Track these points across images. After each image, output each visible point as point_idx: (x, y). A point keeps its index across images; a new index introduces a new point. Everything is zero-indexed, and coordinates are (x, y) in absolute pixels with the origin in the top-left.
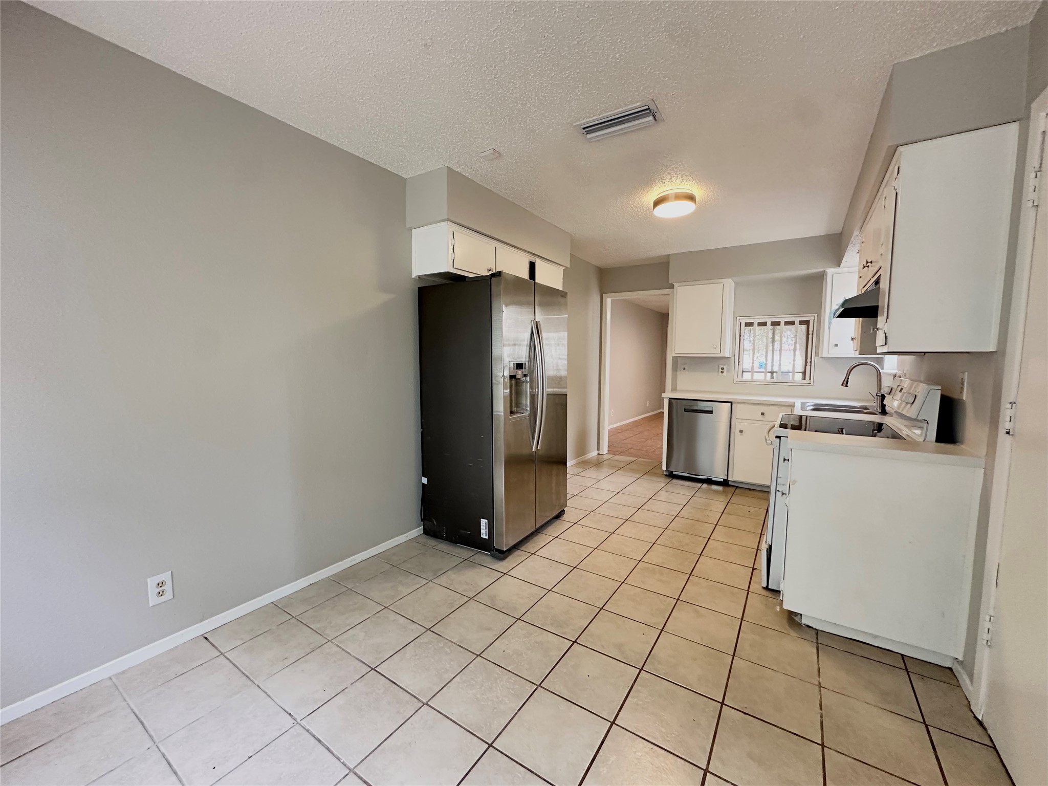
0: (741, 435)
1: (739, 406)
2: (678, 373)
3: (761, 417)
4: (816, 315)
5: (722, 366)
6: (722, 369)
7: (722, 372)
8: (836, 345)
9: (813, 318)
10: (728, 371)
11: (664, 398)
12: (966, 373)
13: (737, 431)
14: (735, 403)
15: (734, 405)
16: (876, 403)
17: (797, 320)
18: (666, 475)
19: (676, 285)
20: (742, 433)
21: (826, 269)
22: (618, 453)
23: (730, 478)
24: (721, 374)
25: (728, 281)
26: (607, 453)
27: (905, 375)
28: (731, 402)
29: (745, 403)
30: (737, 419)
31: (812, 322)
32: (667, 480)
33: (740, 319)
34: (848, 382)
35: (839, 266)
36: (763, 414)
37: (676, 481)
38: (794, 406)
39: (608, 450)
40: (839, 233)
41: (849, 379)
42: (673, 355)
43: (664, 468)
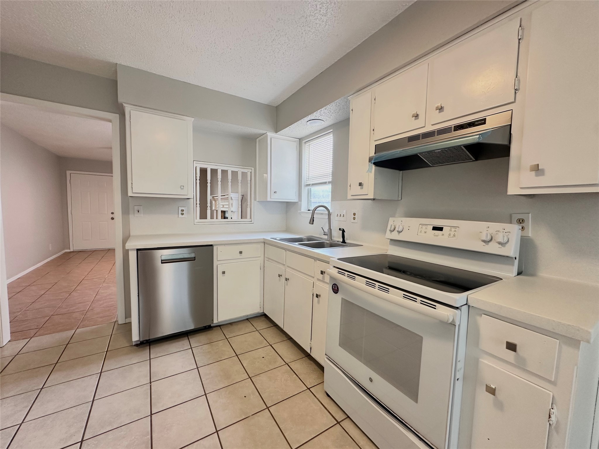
0: (223, 276)
1: (219, 247)
2: (131, 216)
3: (238, 256)
4: (253, 169)
5: (180, 209)
6: (182, 210)
7: (182, 214)
8: (275, 192)
9: (251, 171)
10: (188, 213)
11: (128, 250)
12: (530, 215)
13: (220, 273)
14: (216, 246)
15: (215, 248)
16: (327, 235)
17: (240, 171)
18: (137, 345)
19: (128, 108)
20: (224, 273)
21: (266, 132)
22: (32, 332)
23: (215, 321)
24: (180, 216)
25: (190, 121)
26: (9, 341)
27: (354, 214)
28: (211, 245)
29: (225, 245)
30: (218, 261)
31: (249, 174)
32: (144, 354)
33: (196, 163)
34: (313, 220)
35: (276, 132)
36: (241, 252)
37: (157, 351)
38: (265, 242)
39: (11, 333)
40: (275, 106)
41: (314, 218)
42: (130, 194)
43: (135, 337)
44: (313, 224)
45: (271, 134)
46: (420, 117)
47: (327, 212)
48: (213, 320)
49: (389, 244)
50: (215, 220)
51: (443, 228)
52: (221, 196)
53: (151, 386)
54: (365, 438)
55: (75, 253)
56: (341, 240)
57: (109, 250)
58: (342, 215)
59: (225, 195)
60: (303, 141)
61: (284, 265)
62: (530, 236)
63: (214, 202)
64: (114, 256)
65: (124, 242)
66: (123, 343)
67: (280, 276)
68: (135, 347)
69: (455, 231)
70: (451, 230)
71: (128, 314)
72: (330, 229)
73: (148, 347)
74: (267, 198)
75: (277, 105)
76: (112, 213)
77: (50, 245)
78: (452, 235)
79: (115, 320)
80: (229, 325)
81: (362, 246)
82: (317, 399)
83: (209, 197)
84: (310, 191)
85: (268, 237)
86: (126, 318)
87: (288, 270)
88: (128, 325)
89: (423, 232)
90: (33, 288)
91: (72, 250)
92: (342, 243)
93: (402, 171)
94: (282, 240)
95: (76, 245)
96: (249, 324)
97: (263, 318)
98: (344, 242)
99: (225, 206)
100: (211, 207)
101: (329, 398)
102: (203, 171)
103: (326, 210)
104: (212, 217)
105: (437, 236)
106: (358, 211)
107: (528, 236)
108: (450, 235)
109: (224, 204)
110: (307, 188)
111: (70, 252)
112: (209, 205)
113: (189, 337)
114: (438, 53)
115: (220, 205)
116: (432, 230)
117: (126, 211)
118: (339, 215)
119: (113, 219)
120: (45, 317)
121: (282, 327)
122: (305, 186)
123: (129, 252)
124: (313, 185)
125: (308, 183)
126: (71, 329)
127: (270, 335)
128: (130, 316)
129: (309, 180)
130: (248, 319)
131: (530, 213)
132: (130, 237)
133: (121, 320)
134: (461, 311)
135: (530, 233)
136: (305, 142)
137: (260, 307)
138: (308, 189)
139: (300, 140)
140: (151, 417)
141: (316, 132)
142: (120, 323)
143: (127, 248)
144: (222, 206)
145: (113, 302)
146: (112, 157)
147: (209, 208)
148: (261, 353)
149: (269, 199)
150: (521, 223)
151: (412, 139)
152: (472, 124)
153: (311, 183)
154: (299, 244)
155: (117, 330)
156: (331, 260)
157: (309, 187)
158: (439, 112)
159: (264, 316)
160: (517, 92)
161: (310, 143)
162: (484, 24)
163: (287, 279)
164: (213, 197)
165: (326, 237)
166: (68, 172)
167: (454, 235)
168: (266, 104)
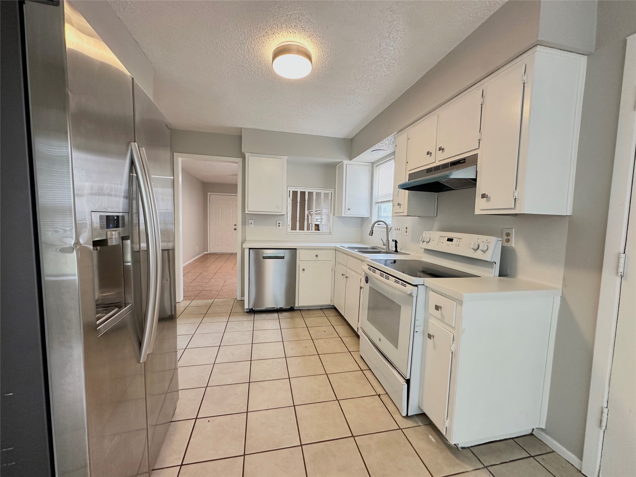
0: (303, 272)
1: (301, 251)
2: (247, 227)
3: (315, 258)
4: (333, 190)
5: (278, 222)
6: (279, 223)
7: (279, 226)
8: (349, 209)
9: (331, 191)
10: (283, 225)
11: (244, 248)
12: (514, 229)
13: (301, 270)
14: (299, 249)
15: (298, 251)
16: (385, 245)
17: (323, 192)
18: (247, 312)
19: (247, 155)
20: (304, 270)
21: (342, 160)
22: (193, 298)
23: (296, 305)
24: (278, 227)
25: (285, 158)
26: (183, 300)
27: (407, 228)
28: (296, 249)
29: (305, 249)
30: (300, 261)
31: (330, 194)
32: (251, 317)
33: (289, 188)
34: (372, 232)
35: (351, 159)
36: (317, 256)
37: (257, 316)
38: (336, 250)
39: (184, 296)
40: (350, 138)
41: (373, 231)
42: (247, 212)
43: (246, 307)
44: (372, 235)
45: (346, 162)
46: (432, 154)
47: (386, 226)
48: (295, 304)
49: (423, 252)
50: (310, 231)
51: (453, 239)
52: (315, 211)
53: (253, 332)
54: (376, 380)
55: (211, 255)
56: (394, 249)
57: (232, 254)
58: (398, 229)
59: (317, 211)
60: (375, 165)
61: (346, 267)
62: (513, 246)
63: (310, 217)
64: (236, 258)
65: (242, 243)
66: (239, 309)
67: (343, 275)
68: (246, 313)
69: (460, 242)
70: (457, 241)
71: (243, 295)
72: (388, 240)
73: (254, 314)
74: (342, 215)
75: (351, 138)
76: (235, 225)
77: (197, 247)
78: (457, 245)
79: (235, 298)
80: (307, 311)
81: (410, 254)
82: (353, 358)
83: (306, 212)
84: (380, 208)
85: (338, 245)
86: (241, 297)
87: (349, 270)
88: (243, 301)
89: (441, 243)
90: (190, 274)
91: (209, 253)
92: (394, 252)
93: (437, 193)
94: (349, 248)
95: (212, 249)
96: (321, 312)
97: (334, 310)
98: (396, 251)
99: (318, 220)
100: (308, 221)
101: (362, 359)
102: (295, 193)
103: (385, 224)
104: (308, 229)
105: (449, 245)
106: (409, 225)
107: (511, 246)
108: (456, 245)
109: (317, 218)
110: (377, 205)
111: (208, 254)
112: (306, 218)
113: (279, 313)
114: (444, 107)
115: (315, 219)
116: (447, 241)
117: (244, 223)
118: (396, 229)
119: (235, 229)
120: (198, 291)
121: (343, 315)
122: (375, 203)
123: (245, 250)
124: (381, 202)
125: (378, 201)
126: (211, 299)
127: (334, 320)
128: (244, 296)
129: (378, 198)
130: (322, 309)
131: (513, 229)
132: (246, 241)
133: (239, 298)
134: (418, 288)
135: (513, 244)
136: (377, 166)
137: (331, 301)
138: (379, 206)
139: (373, 163)
140: (252, 345)
141: (384, 157)
142: (238, 300)
143: (243, 247)
144: (316, 220)
145: (234, 288)
146: (237, 182)
147: (306, 220)
148: (324, 328)
149: (343, 215)
150: (508, 236)
151: (429, 171)
152: (458, 162)
153: (380, 201)
154: (358, 251)
155: (236, 303)
156: (366, 260)
157: (379, 205)
158: (442, 152)
159: (334, 309)
160: (480, 141)
161: (380, 167)
162: (460, 94)
163: (346, 277)
164: (310, 212)
165: (384, 247)
166: (209, 194)
167: (459, 245)
168: (343, 138)
